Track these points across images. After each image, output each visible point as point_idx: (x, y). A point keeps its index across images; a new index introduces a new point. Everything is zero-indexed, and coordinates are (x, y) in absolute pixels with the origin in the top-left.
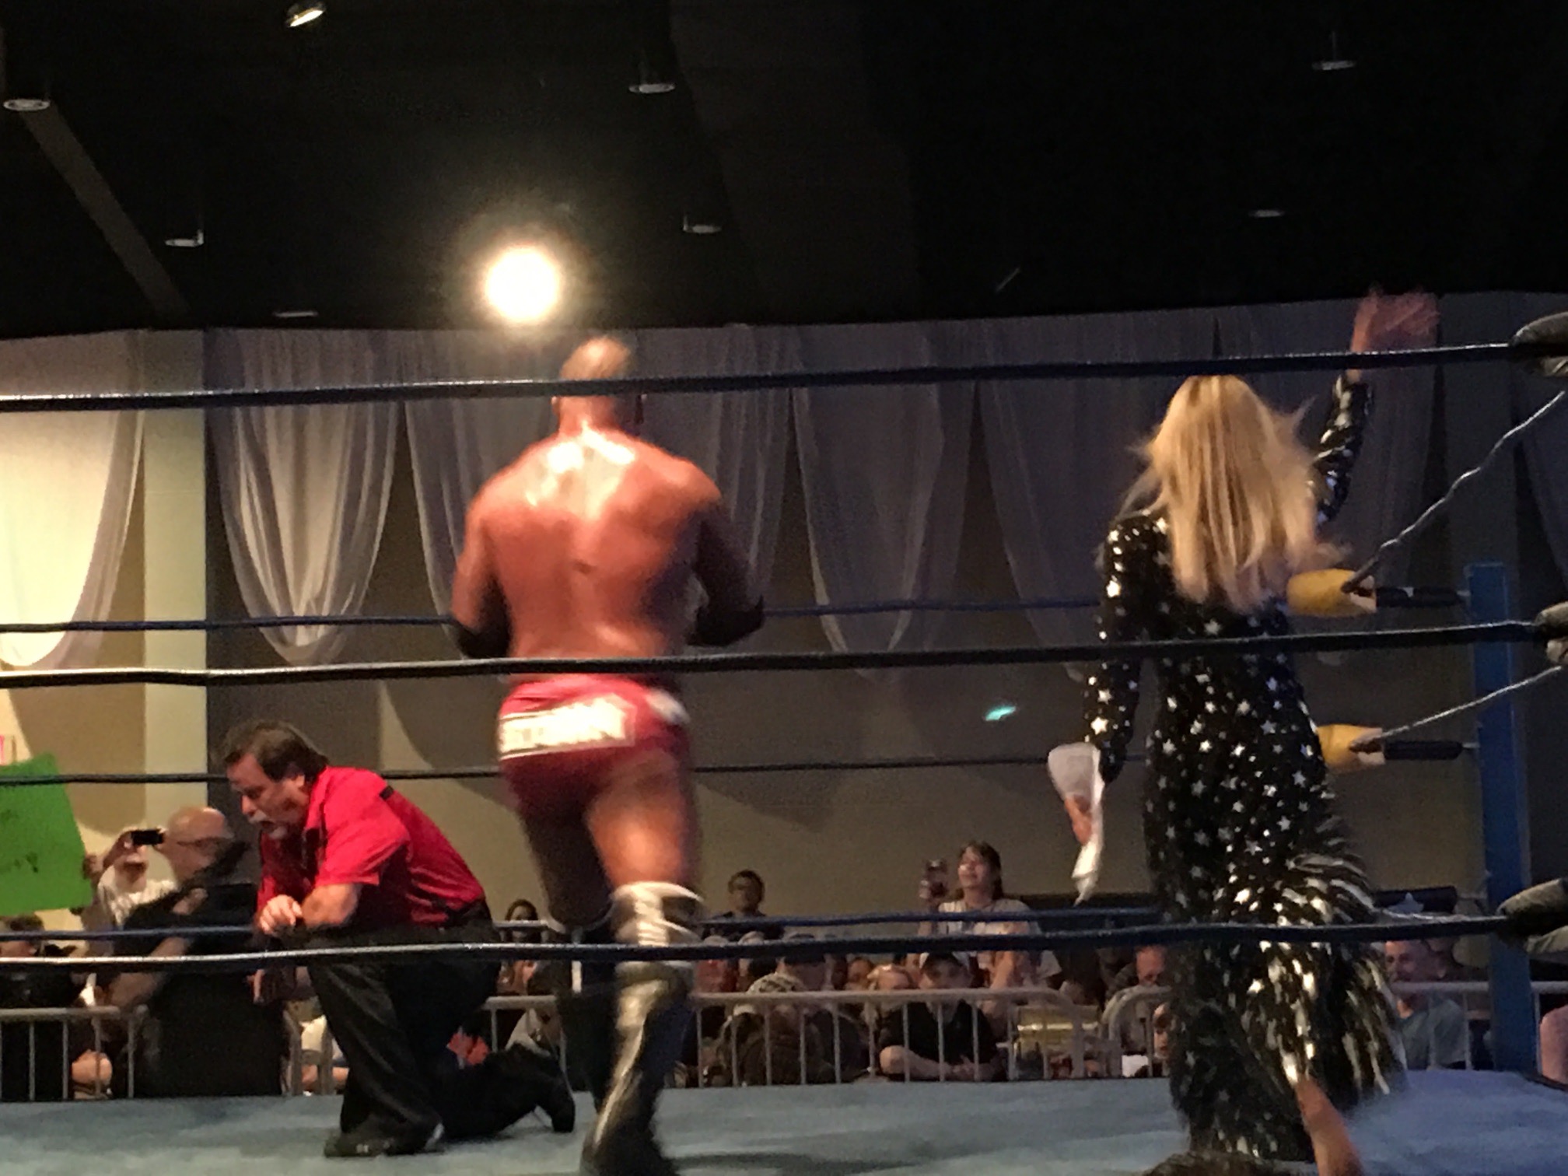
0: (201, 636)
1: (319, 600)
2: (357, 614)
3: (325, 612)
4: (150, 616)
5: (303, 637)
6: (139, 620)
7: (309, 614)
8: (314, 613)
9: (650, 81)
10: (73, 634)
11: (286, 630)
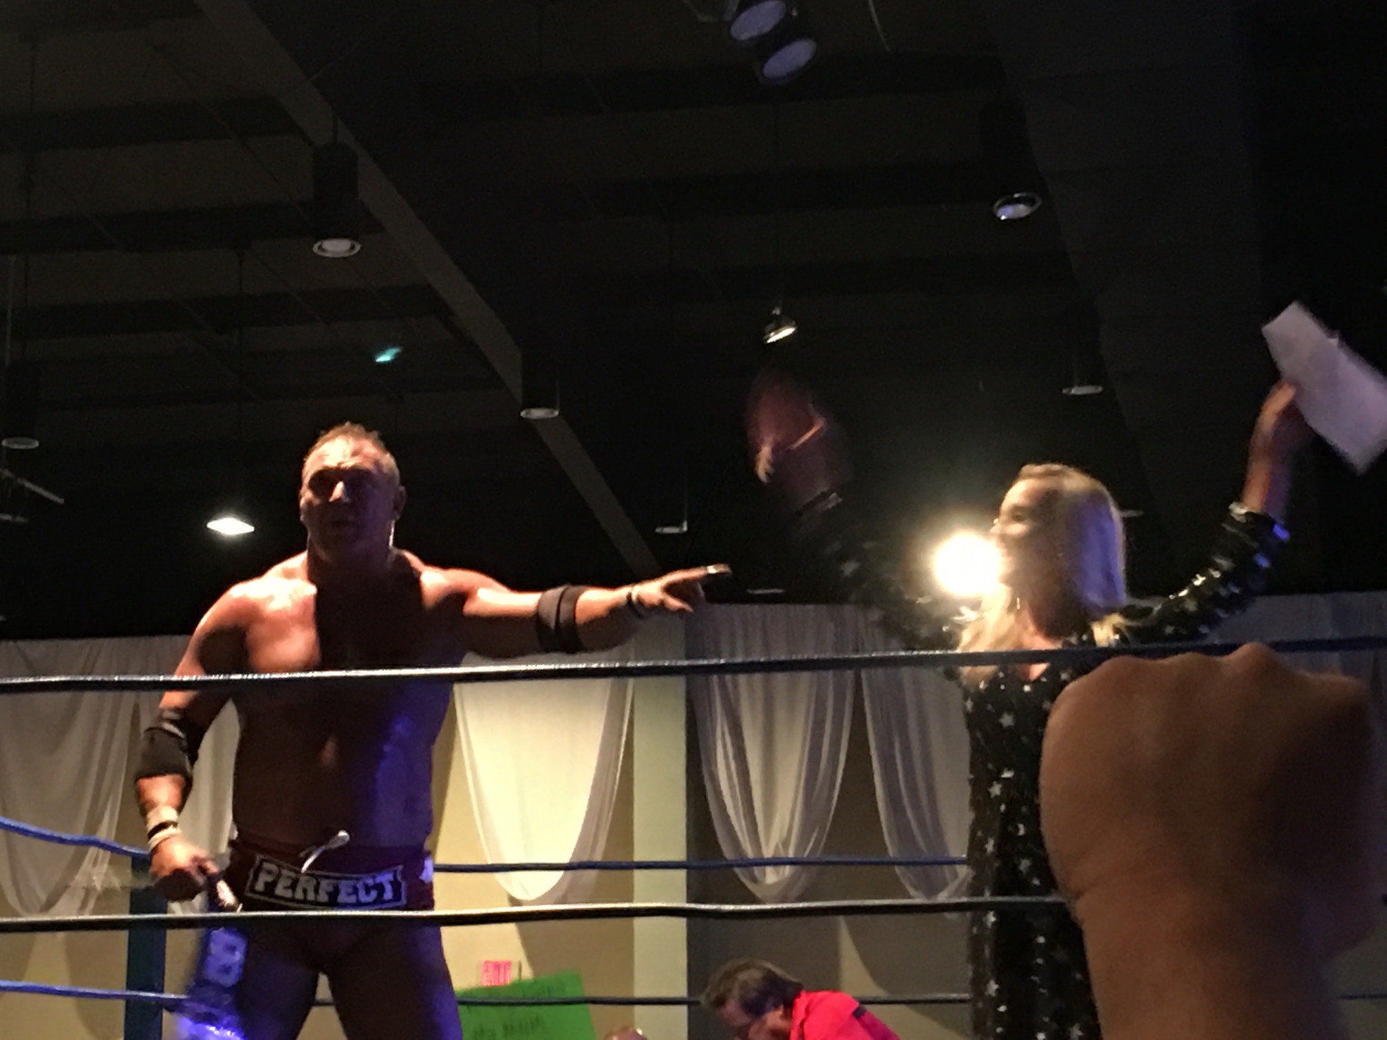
0: (682, 874)
1: (786, 843)
2: (818, 855)
3: (791, 854)
4: (638, 857)
5: (771, 876)
6: (630, 860)
7: (778, 856)
8: (782, 854)
9: (1081, 384)
10: (570, 873)
11: (757, 871)
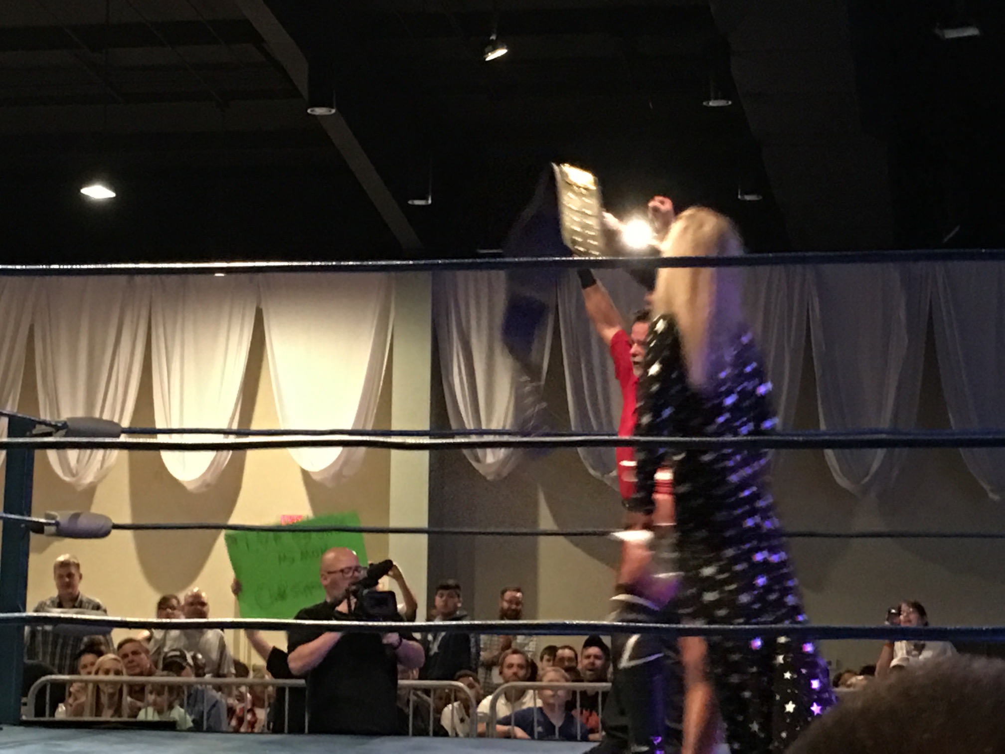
5: (491, 457)
9: (716, 98)
11: (479, 452)
